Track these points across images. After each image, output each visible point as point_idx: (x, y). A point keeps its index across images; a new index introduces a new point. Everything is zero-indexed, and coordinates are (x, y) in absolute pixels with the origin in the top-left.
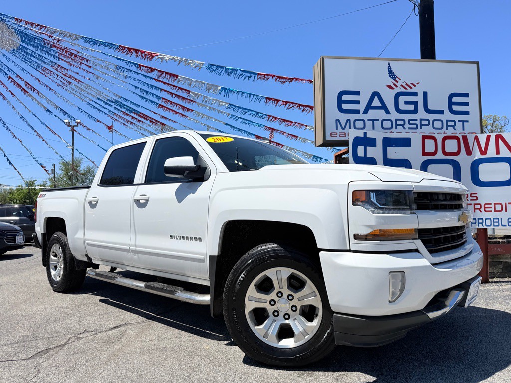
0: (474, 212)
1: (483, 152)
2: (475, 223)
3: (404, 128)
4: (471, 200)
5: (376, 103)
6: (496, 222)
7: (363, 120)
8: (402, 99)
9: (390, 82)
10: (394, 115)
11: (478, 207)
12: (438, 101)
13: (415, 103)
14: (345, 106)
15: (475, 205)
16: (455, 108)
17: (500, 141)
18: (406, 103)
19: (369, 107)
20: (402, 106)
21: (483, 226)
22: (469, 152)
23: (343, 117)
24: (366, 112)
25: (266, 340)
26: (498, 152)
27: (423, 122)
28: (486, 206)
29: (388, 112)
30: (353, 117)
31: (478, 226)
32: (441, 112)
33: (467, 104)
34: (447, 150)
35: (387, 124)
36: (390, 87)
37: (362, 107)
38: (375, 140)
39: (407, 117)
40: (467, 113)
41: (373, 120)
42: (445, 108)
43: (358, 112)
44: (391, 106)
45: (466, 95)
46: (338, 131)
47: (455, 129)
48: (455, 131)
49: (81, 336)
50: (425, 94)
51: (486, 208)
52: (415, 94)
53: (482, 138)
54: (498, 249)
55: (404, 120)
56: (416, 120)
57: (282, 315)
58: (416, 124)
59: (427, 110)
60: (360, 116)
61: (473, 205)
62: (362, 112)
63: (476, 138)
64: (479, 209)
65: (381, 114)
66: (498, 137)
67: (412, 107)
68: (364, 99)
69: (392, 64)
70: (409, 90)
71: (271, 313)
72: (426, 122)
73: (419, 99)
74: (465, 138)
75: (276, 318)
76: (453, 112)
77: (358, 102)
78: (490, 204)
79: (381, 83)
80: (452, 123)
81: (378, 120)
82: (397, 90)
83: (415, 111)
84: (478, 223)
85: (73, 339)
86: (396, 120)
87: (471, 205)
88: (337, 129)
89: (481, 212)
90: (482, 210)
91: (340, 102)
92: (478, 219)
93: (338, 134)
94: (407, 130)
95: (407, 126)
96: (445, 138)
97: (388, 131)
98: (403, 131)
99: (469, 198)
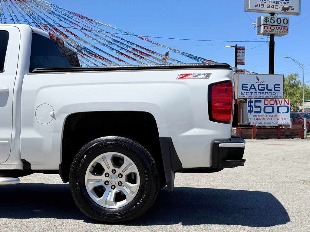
1: (280, 104)
5: (253, 87)
6: (283, 123)
8: (260, 86)
9: (257, 81)
10: (258, 91)
11: (278, 119)
12: (271, 87)
14: (244, 88)
16: (276, 89)
17: (285, 101)
18: (261, 87)
19: (251, 88)
20: (260, 88)
22: (277, 104)
23: (243, 92)
24: (249, 90)
26: (284, 104)
27: (266, 93)
28: (280, 119)
29: (256, 90)
30: (246, 91)
31: (278, 124)
32: (272, 90)
33: (279, 88)
34: (271, 103)
35: (255, 94)
36: (257, 83)
37: (248, 89)
38: (252, 101)
39: (261, 92)
40: (279, 90)
41: (252, 93)
42: (273, 89)
43: (247, 90)
44: (257, 88)
45: (279, 85)
48: (276, 96)
50: (267, 85)
52: (264, 85)
53: (280, 100)
56: (264, 92)
58: (264, 94)
62: (248, 90)
63: (279, 100)
66: (284, 100)
67: (263, 89)
68: (249, 86)
69: (258, 75)
70: (262, 83)
72: (267, 93)
73: (265, 86)
74: (276, 100)
76: (275, 90)
77: (247, 87)
78: (282, 118)
79: (254, 81)
80: (275, 94)
82: (259, 83)
83: (264, 90)
91: (242, 87)
92: (278, 122)
95: (261, 94)
96: (271, 100)
97: (256, 96)
98: (260, 96)
99: (276, 116)
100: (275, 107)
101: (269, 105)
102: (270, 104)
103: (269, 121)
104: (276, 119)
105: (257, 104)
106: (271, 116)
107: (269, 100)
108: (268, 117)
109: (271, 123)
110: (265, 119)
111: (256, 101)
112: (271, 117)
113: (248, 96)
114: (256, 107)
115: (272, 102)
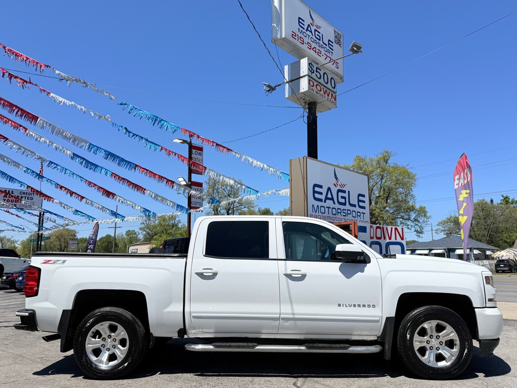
1: (390, 238)
3: (341, 215)
5: (329, 195)
7: (324, 207)
8: (340, 194)
9: (334, 181)
10: (337, 205)
12: (354, 198)
14: (316, 195)
17: (396, 232)
18: (342, 197)
19: (326, 198)
22: (385, 238)
23: (316, 203)
24: (325, 201)
25: (430, 365)
26: (396, 239)
27: (348, 212)
29: (334, 203)
30: (320, 204)
32: (355, 206)
33: (365, 202)
36: (335, 185)
37: (323, 197)
39: (342, 207)
40: (365, 208)
41: (328, 208)
42: (357, 203)
43: (322, 200)
45: (364, 196)
50: (349, 192)
52: (345, 192)
53: (389, 229)
55: (341, 210)
56: (346, 210)
59: (350, 204)
60: (323, 204)
65: (331, 204)
66: (395, 229)
67: (344, 201)
68: (324, 192)
70: (343, 189)
71: (428, 348)
73: (347, 196)
74: (383, 229)
75: (432, 351)
76: (359, 206)
77: (321, 194)
79: (331, 182)
80: (359, 214)
82: (338, 188)
83: (345, 204)
86: (338, 209)
88: (313, 212)
91: (314, 192)
100: (383, 244)
101: (375, 239)
113: (323, 215)
115: (379, 233)
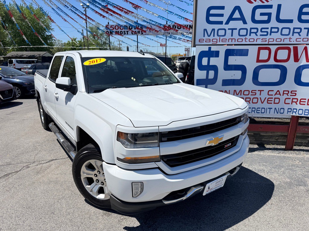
0: (292, 104)
2: (291, 112)
3: (257, 35)
4: (291, 95)
6: (307, 112)
7: (225, 30)
8: (258, 11)
10: (250, 25)
11: (296, 100)
12: (290, 12)
13: (269, 15)
14: (212, 19)
15: (293, 99)
16: (304, 17)
18: (262, 14)
19: (231, 18)
20: (258, 17)
21: (296, 114)
23: (210, 27)
24: (227, 23)
27: (273, 30)
28: (302, 100)
29: (245, 22)
31: (292, 114)
32: (291, 21)
35: (243, 32)
36: (250, 1)
37: (224, 19)
39: (260, 26)
41: (232, 29)
42: (295, 18)
43: (221, 23)
44: (248, 17)
46: (204, 38)
47: (300, 35)
48: (300, 37)
49: (30, 166)
50: (279, 6)
51: (301, 101)
52: (270, 7)
54: (306, 130)
55: (257, 29)
56: (268, 28)
57: (100, 182)
58: (267, 32)
59: (278, 20)
60: (223, 26)
61: (291, 99)
62: (224, 23)
63: (306, 48)
64: (296, 102)
65: (239, 24)
67: (265, 18)
68: (227, 13)
70: (266, 3)
71: (95, 181)
72: (276, 30)
73: (274, 11)
74: (296, 49)
75: (97, 183)
77: (222, 15)
78: (305, 99)
80: (299, 30)
81: (236, 29)
82: (256, 4)
84: (293, 112)
85: (25, 168)
86: (251, 29)
87: (290, 99)
88: (204, 36)
89: (297, 104)
90: (298, 103)
91: (208, 15)
92: (294, 109)
93: (205, 40)
94: (259, 37)
95: (259, 33)
96: (278, 49)
97: (243, 38)
98: (256, 37)
99: (290, 94)
100: (291, 66)
101: (272, 62)
102: (276, 60)
103: (266, 105)
104: (287, 101)
105: (233, 60)
106: (274, 93)
107: (273, 48)
108: (264, 95)
109: (272, 111)
110: (255, 100)
111: (229, 53)
112: (274, 97)
113: (221, 38)
114: (227, 67)
115: (282, 54)
